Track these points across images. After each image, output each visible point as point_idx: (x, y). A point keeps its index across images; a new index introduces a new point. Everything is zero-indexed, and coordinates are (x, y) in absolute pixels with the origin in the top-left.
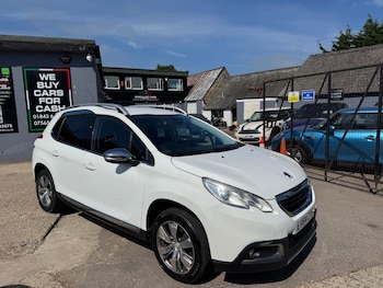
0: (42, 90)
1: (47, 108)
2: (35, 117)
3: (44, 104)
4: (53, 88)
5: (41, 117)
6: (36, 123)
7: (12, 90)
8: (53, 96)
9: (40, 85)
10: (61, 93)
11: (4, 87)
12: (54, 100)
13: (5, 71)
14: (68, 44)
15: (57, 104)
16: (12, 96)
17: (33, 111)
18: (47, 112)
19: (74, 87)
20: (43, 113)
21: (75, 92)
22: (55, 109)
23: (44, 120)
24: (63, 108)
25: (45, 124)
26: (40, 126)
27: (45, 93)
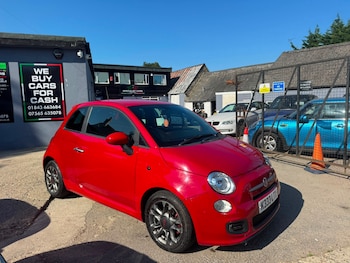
0: (36, 83)
1: (41, 100)
2: (29, 108)
3: (38, 96)
4: (47, 81)
5: (35, 108)
6: (30, 114)
7: (9, 83)
8: (46, 89)
9: (34, 78)
10: (53, 86)
11: (2, 80)
12: (48, 93)
13: (3, 66)
14: (61, 41)
15: (50, 96)
16: (9, 88)
17: (28, 103)
18: (41, 104)
19: (66, 80)
20: (37, 105)
21: (67, 85)
22: (48, 100)
23: (38, 110)
24: (56, 100)
25: (39, 114)
26: (34, 117)
27: (39, 86)
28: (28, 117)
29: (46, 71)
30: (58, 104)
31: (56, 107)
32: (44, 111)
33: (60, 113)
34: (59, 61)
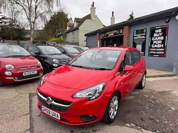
0: (155, 37)
1: (156, 46)
2: (151, 49)
3: (155, 44)
4: (160, 36)
5: (153, 49)
6: (151, 52)
7: (145, 38)
8: (159, 40)
10: (162, 38)
12: (159, 42)
15: (160, 44)
16: (145, 40)
17: (151, 47)
18: (156, 48)
20: (154, 48)
22: (159, 46)
23: (154, 51)
24: (162, 46)
26: (152, 54)
27: (156, 39)
29: (160, 31)
30: (163, 48)
31: (162, 50)
32: (156, 51)
33: (163, 53)
34: (167, 24)
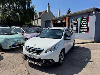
1: (83, 27)
2: (81, 29)
3: (83, 26)
4: (85, 22)
6: (81, 31)
8: (85, 24)
9: (83, 22)
11: (77, 23)
13: (77, 19)
17: (81, 28)
18: (83, 28)
19: (90, 21)
21: (90, 23)
22: (85, 27)
23: (82, 30)
25: (83, 31)
27: (83, 23)
28: (80, 31)
29: (85, 19)
30: (87, 28)
31: (86, 29)
32: (84, 30)
33: (87, 31)
